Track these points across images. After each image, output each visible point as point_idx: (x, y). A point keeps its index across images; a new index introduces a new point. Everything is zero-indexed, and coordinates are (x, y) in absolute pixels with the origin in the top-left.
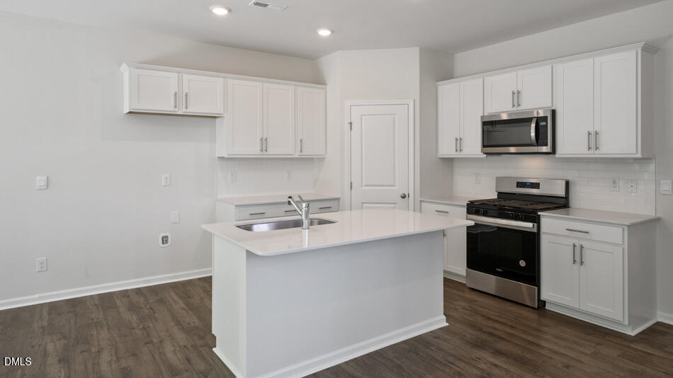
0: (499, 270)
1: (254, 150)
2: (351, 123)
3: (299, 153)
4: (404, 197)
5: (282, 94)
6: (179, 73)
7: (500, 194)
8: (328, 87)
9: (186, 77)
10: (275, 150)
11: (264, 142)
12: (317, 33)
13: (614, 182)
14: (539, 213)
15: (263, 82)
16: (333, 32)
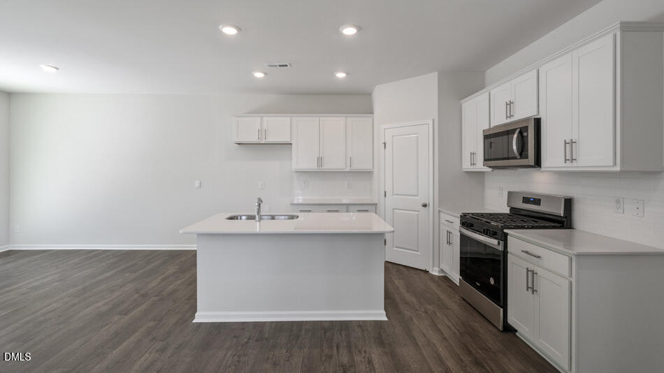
0: (478, 284)
1: (313, 166)
2: (385, 143)
3: (349, 168)
4: (425, 206)
5: (334, 124)
6: (261, 117)
7: (512, 209)
8: (374, 115)
9: (265, 119)
10: (329, 165)
11: (320, 160)
12: (335, 76)
13: (618, 202)
14: (505, 231)
15: (319, 117)
16: (348, 74)
